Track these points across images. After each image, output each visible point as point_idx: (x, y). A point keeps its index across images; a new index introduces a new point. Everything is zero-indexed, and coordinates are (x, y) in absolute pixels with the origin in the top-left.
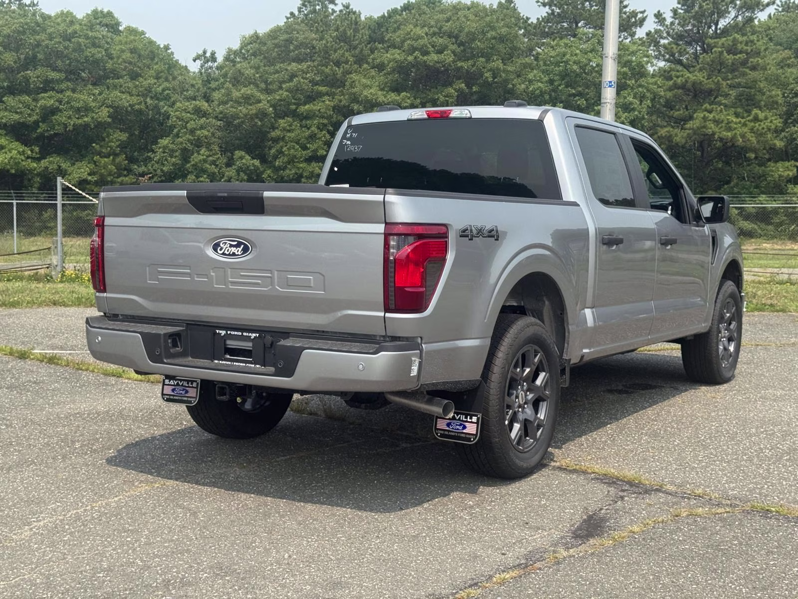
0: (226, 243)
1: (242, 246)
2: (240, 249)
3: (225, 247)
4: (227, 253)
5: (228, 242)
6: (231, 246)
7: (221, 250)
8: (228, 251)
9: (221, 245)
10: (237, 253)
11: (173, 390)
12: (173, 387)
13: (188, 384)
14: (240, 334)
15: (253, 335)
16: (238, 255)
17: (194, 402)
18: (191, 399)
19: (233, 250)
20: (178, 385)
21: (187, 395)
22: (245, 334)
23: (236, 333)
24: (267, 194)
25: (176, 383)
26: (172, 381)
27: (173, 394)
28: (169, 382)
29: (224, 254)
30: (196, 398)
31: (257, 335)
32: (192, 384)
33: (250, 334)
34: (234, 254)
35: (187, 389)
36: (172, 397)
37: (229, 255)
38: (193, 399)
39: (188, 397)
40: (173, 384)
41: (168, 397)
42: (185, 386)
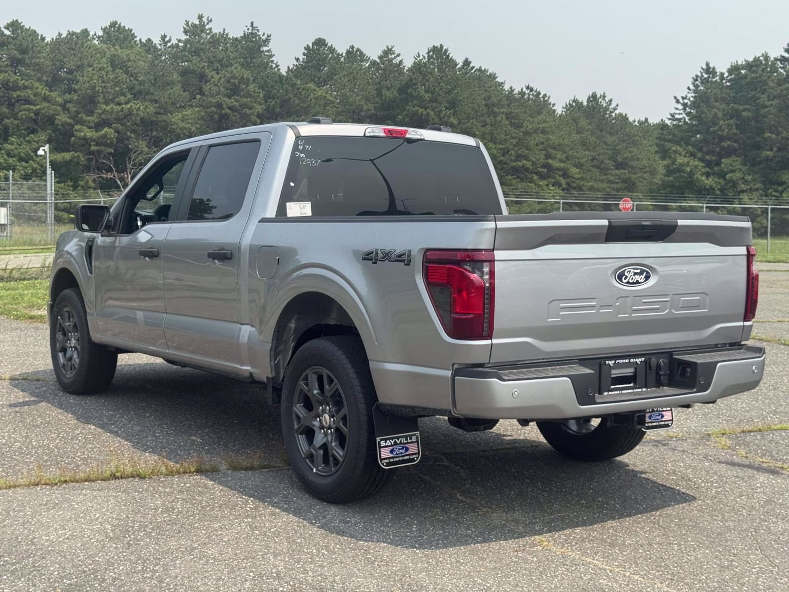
0: (630, 271)
1: (645, 273)
2: (643, 277)
3: (629, 276)
4: (631, 281)
5: (632, 270)
6: (635, 274)
7: (625, 279)
8: (632, 279)
9: (626, 274)
10: (640, 281)
11: (392, 452)
12: (391, 448)
13: (406, 440)
14: (627, 361)
15: (639, 360)
16: (641, 283)
17: (417, 458)
18: (413, 457)
19: (637, 278)
20: (396, 443)
21: (407, 453)
22: (632, 360)
23: (624, 361)
24: (681, 222)
25: (393, 442)
26: (388, 441)
27: (392, 456)
28: (386, 442)
29: (628, 283)
30: (418, 453)
31: (643, 359)
32: (411, 439)
33: (637, 360)
34: (637, 282)
35: (407, 445)
36: (391, 460)
37: (633, 283)
38: (415, 456)
39: (409, 455)
40: (390, 444)
41: (387, 461)
42: (404, 443)
